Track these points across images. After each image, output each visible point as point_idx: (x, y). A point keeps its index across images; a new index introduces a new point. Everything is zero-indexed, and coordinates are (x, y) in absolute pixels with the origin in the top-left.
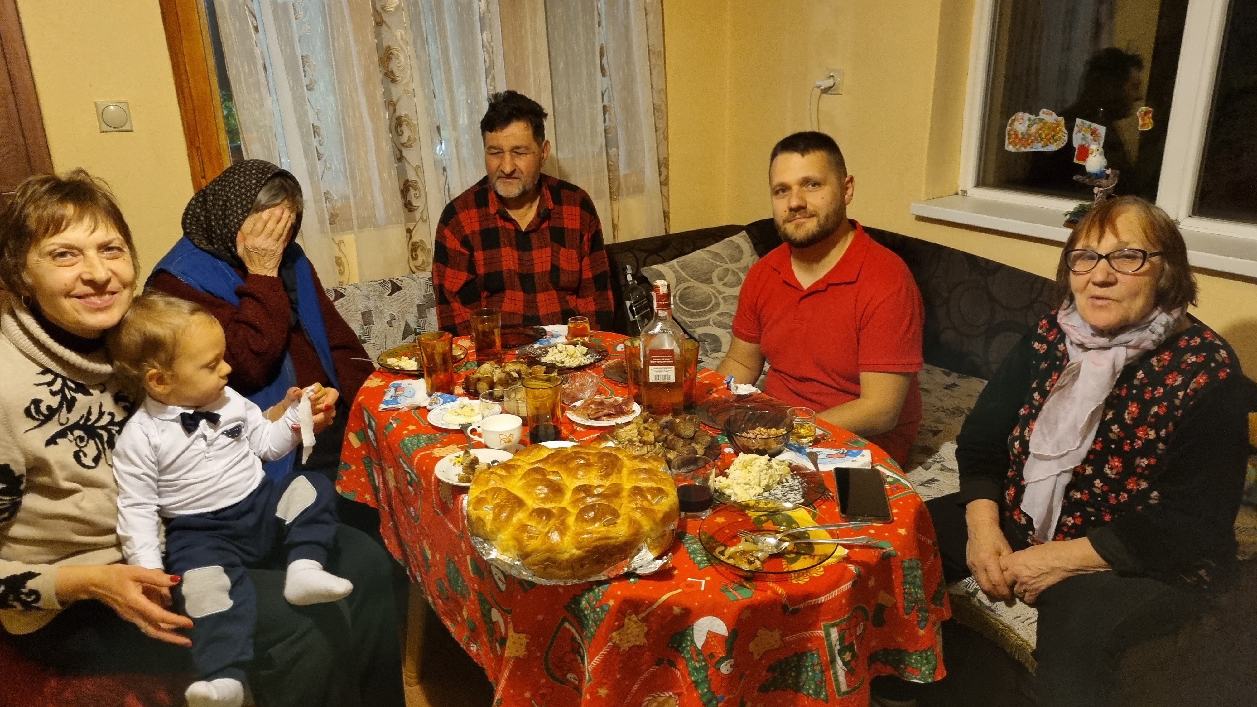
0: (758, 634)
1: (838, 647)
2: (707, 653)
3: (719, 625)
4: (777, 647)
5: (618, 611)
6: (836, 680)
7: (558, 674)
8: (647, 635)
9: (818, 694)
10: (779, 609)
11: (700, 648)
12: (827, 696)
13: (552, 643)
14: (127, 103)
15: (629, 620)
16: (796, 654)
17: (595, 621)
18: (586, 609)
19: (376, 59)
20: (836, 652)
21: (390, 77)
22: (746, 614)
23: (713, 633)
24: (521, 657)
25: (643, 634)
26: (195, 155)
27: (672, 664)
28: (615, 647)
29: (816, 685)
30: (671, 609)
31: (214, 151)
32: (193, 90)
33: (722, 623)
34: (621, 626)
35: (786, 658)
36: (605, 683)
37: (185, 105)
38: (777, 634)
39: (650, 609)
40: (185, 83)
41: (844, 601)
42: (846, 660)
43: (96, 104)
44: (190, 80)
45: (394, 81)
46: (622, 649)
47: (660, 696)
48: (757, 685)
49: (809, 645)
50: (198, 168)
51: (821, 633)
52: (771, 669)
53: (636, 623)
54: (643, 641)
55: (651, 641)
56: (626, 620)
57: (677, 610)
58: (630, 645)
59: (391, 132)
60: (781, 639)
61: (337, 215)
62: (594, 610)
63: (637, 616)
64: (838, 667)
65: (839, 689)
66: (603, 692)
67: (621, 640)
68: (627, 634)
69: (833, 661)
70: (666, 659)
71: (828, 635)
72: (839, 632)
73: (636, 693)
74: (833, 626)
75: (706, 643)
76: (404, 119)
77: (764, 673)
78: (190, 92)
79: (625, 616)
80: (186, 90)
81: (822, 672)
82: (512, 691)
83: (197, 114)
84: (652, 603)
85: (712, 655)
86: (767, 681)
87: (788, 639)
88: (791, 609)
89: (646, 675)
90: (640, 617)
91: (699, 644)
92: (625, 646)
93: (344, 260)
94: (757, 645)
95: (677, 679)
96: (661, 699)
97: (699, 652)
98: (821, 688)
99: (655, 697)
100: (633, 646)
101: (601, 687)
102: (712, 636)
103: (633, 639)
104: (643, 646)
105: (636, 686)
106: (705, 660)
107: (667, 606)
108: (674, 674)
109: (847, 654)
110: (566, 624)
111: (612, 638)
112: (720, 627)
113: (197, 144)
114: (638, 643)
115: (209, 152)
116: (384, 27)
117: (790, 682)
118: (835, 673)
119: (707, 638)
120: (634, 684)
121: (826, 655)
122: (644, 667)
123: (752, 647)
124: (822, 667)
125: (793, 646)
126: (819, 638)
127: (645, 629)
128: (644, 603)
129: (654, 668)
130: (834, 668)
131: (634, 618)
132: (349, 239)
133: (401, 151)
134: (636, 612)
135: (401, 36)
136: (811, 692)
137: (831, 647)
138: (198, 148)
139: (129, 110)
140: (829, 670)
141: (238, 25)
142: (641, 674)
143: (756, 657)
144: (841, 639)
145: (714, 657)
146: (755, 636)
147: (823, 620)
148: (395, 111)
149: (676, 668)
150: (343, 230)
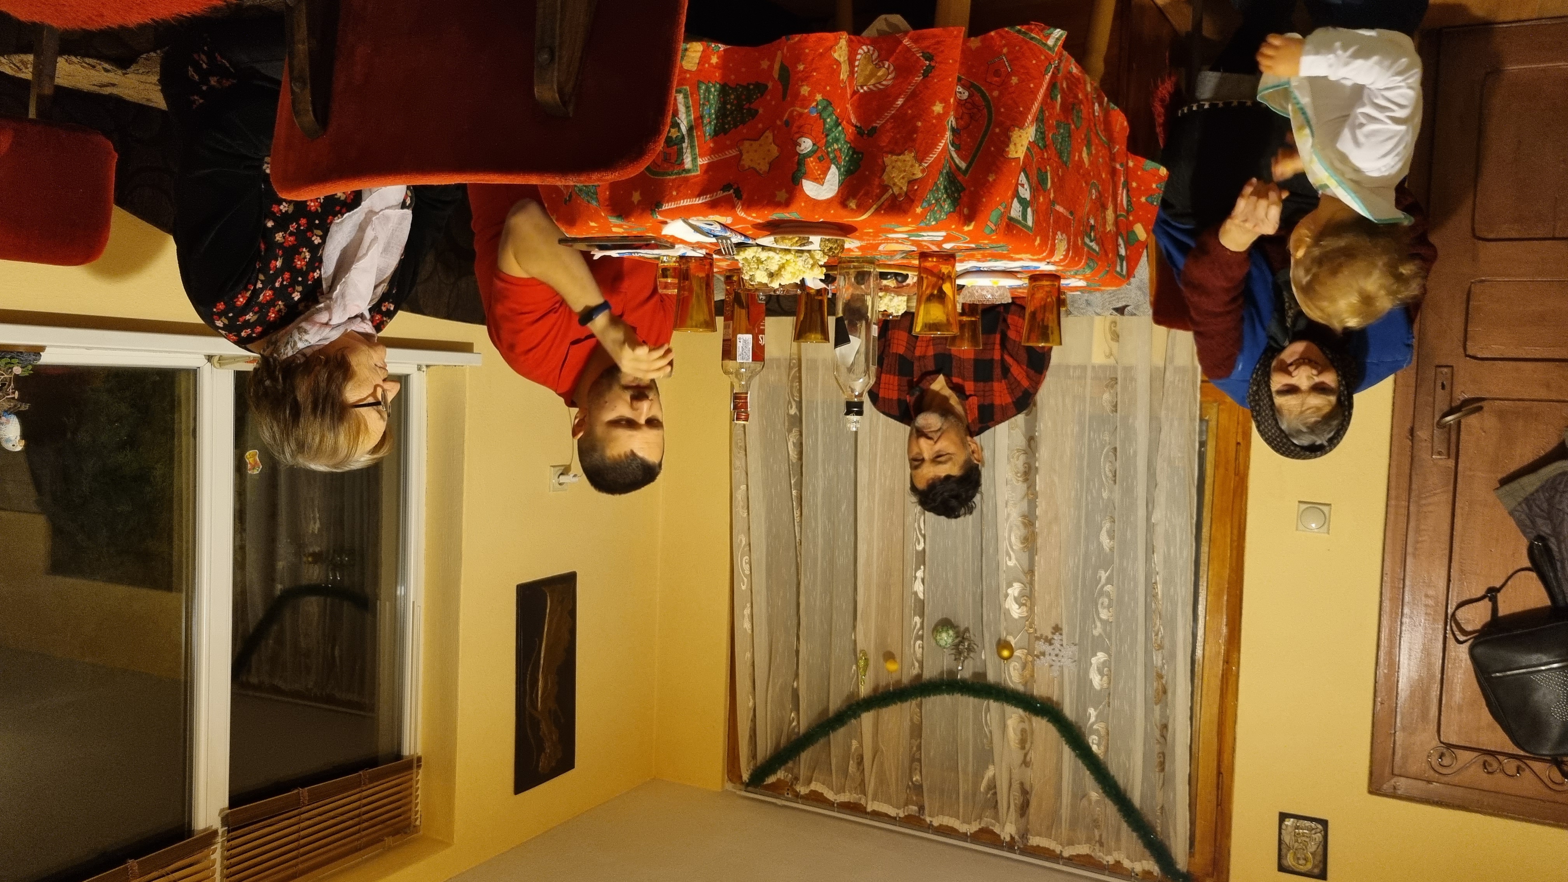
0: (768, 166)
1: (685, 145)
2: (825, 162)
3: (811, 190)
4: (747, 144)
5: (913, 201)
6: (687, 107)
7: (978, 98)
8: (883, 170)
9: (708, 90)
10: (744, 197)
11: (833, 166)
12: (699, 88)
13: (981, 142)
14: (1297, 530)
15: (901, 188)
16: (725, 132)
17: (938, 189)
18: (945, 201)
19: (1040, 541)
20: (686, 141)
21: (1029, 520)
22: (782, 195)
23: (818, 183)
24: (1017, 129)
25: (888, 169)
26: (1242, 468)
27: (860, 132)
28: (920, 160)
29: (708, 101)
30: (859, 206)
31: (1222, 470)
32: (1229, 532)
33: (808, 193)
34: (911, 182)
35: (736, 126)
36: (935, 118)
37: (1240, 518)
38: (746, 162)
39: (880, 203)
40: (1235, 538)
41: (674, 193)
42: (676, 129)
43: (1328, 533)
44: (1229, 540)
45: (1024, 516)
46: (913, 154)
47: (874, 85)
48: (768, 98)
49: (712, 145)
50: (1241, 454)
51: (701, 161)
52: (753, 114)
53: (895, 184)
54: (889, 159)
55: (880, 161)
56: (905, 189)
57: (853, 204)
58: (901, 157)
59: (1037, 468)
60: (741, 154)
61: (1107, 386)
62: (937, 200)
63: (893, 194)
64: (685, 123)
65: (686, 97)
66: (938, 108)
67: (912, 166)
68: (905, 171)
69: (690, 129)
70: (865, 137)
71: (694, 160)
72: (682, 163)
73: (900, 94)
74: (689, 171)
75: (825, 172)
76: (1020, 479)
77: (761, 111)
78: (1232, 528)
79: (906, 194)
80: (1235, 532)
81: (702, 117)
82: (1032, 85)
83: (1230, 509)
84: (877, 211)
85: (820, 160)
86: (758, 98)
87: (733, 153)
88: (732, 191)
89: (888, 115)
90: (890, 192)
91: (833, 169)
92: (909, 157)
93: (1109, 336)
94: (769, 151)
95: (854, 113)
96: (873, 81)
97: (835, 161)
98: (704, 98)
99: (880, 83)
100: (899, 154)
101: (939, 114)
102: (819, 180)
103: (899, 164)
104: (888, 153)
105: (900, 102)
106: (828, 153)
107: (862, 208)
108: (858, 118)
109: (674, 136)
110: (963, 165)
111: (923, 171)
112: (810, 188)
113: (1237, 478)
114: (894, 157)
115: (1227, 470)
116: (1026, 568)
117: (732, 97)
118: (688, 115)
119: (824, 178)
120: (902, 105)
121: (698, 137)
122: (889, 126)
123: (775, 151)
124: (702, 122)
125: (728, 142)
126: (701, 156)
127: (885, 177)
128: (885, 210)
129: (878, 124)
130: (689, 122)
131: (896, 190)
132: (1098, 358)
133: (1029, 446)
134: (894, 197)
135: (1010, 560)
136: (713, 90)
137: (692, 147)
138: (1237, 474)
139: (1298, 523)
140: (695, 119)
141: (1172, 590)
142: (892, 117)
143: (769, 135)
144: (680, 153)
145: (819, 158)
146: (770, 164)
147: (697, 176)
148: (1028, 488)
149: (856, 126)
150: (1103, 368)
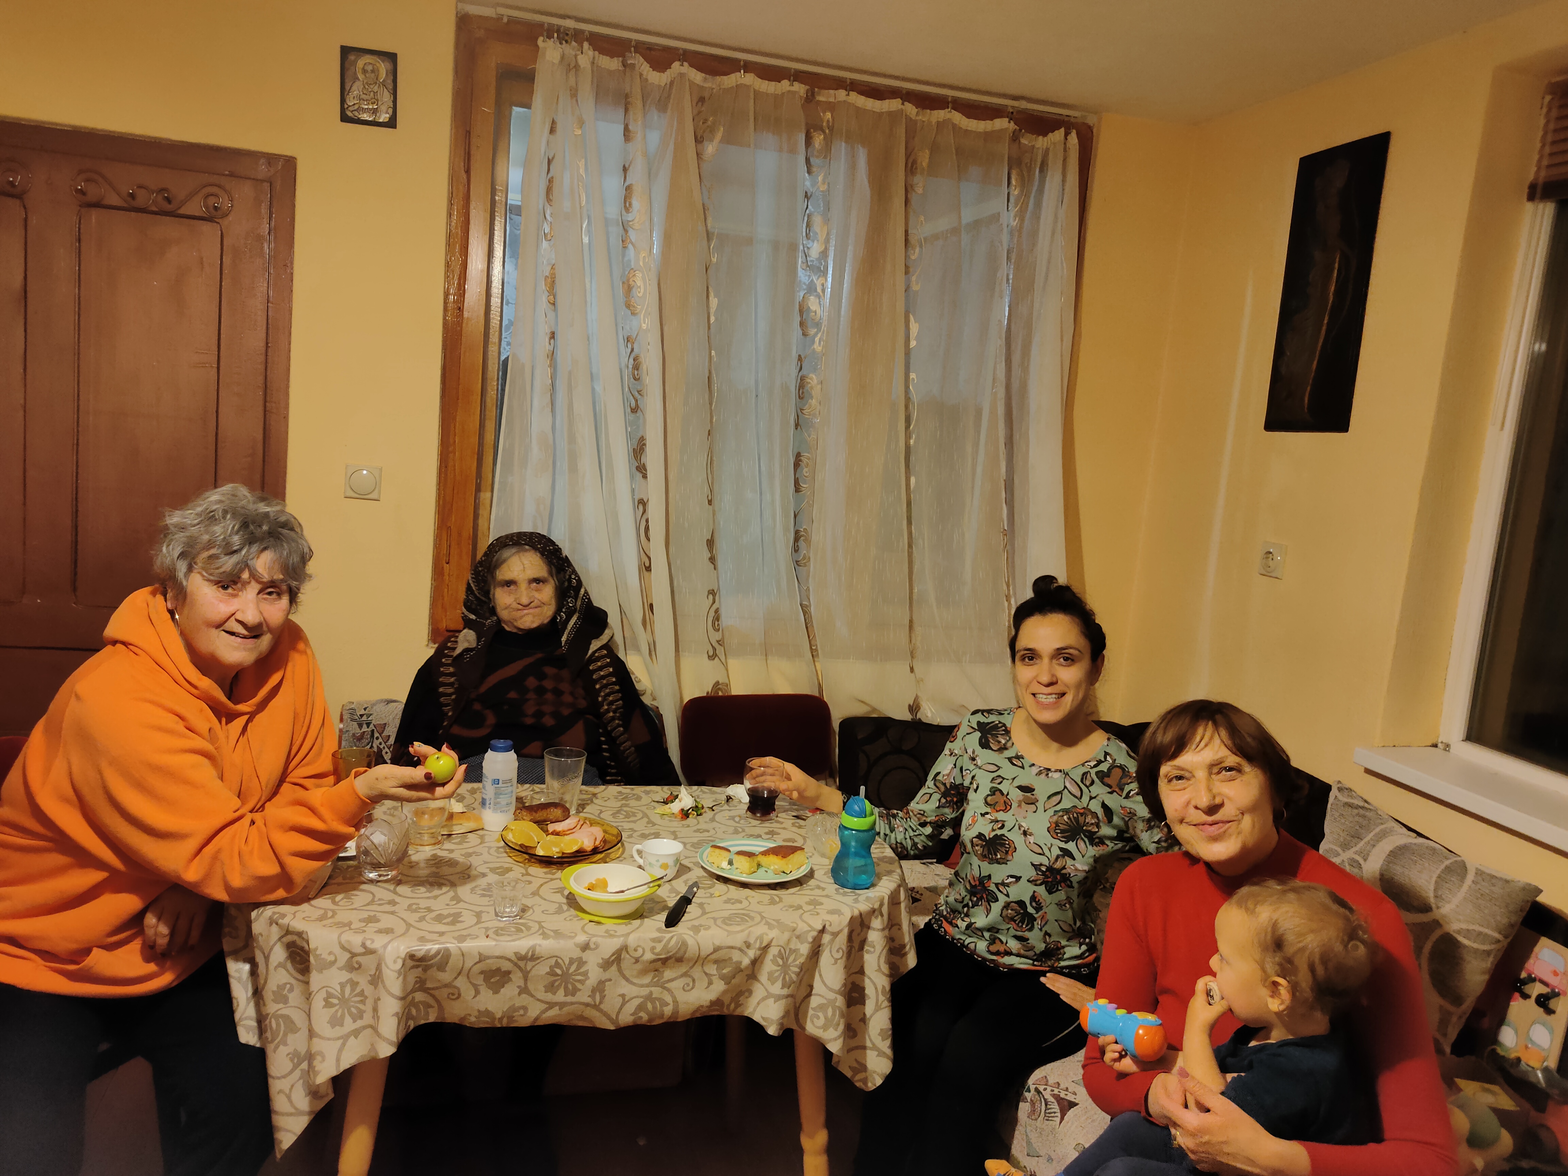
14: (382, 469)
26: (442, 536)
31: (465, 534)
32: (457, 464)
37: (443, 476)
40: (451, 456)
43: (346, 466)
44: (457, 453)
50: (443, 550)
78: (454, 466)
113: (448, 524)
115: (460, 534)
138: (449, 529)
139: (380, 476)
